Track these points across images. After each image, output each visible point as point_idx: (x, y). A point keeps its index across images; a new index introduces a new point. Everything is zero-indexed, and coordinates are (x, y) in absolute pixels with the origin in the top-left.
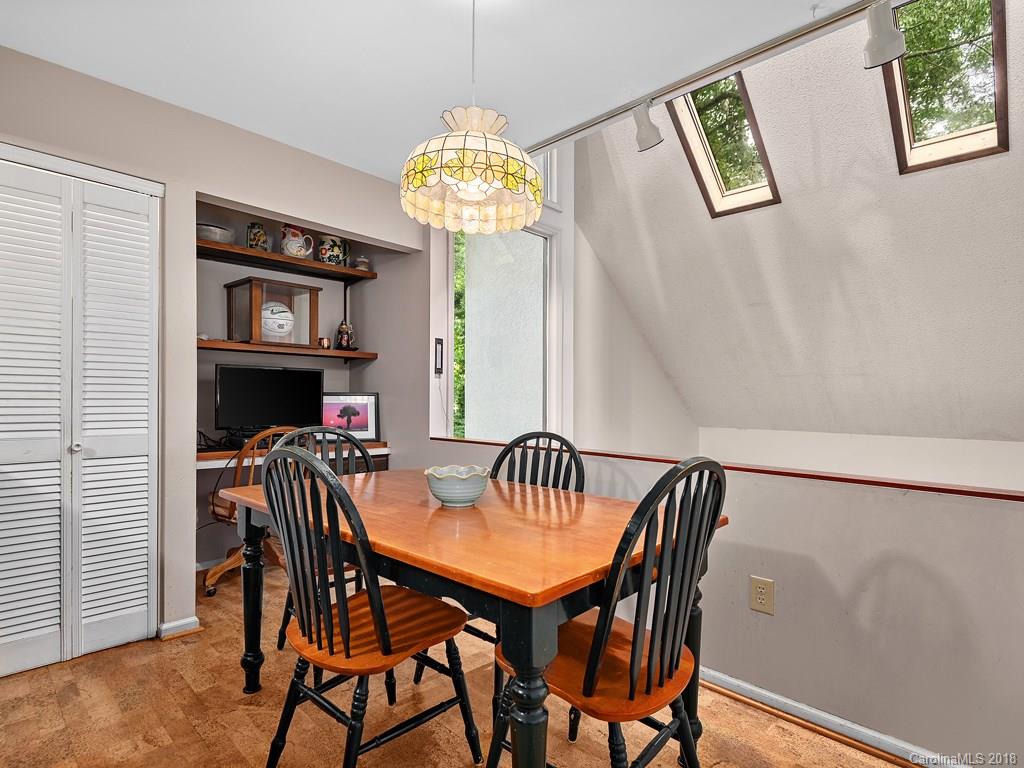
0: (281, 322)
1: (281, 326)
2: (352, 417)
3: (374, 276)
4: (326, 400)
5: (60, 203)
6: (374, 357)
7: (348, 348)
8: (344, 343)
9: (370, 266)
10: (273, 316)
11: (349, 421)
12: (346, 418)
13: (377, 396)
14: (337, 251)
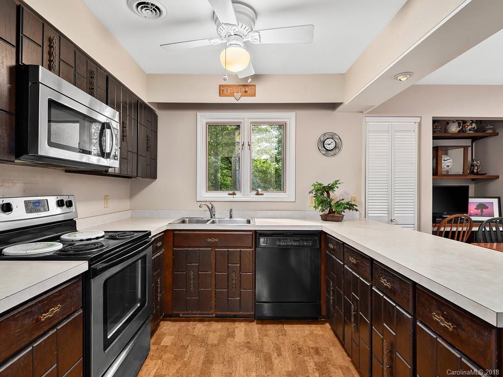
0: (448, 164)
1: (448, 166)
2: (484, 210)
3: (497, 134)
4: (470, 200)
5: (388, 133)
6: (498, 177)
7: (477, 174)
8: (475, 171)
9: (494, 129)
10: (445, 162)
11: (482, 211)
12: (480, 210)
13: (499, 198)
14: (474, 125)
